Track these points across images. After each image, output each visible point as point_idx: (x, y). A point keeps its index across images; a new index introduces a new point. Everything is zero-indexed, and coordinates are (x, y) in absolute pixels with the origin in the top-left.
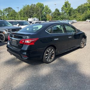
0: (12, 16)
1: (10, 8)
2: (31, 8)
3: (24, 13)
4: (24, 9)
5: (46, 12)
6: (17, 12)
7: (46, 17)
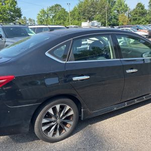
0: (59, 18)
1: (57, 5)
2: (92, 4)
3: (80, 14)
4: (80, 6)
5: (118, 11)
6: (68, 12)
7: (118, 20)
